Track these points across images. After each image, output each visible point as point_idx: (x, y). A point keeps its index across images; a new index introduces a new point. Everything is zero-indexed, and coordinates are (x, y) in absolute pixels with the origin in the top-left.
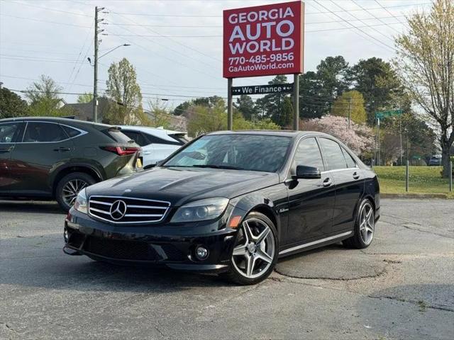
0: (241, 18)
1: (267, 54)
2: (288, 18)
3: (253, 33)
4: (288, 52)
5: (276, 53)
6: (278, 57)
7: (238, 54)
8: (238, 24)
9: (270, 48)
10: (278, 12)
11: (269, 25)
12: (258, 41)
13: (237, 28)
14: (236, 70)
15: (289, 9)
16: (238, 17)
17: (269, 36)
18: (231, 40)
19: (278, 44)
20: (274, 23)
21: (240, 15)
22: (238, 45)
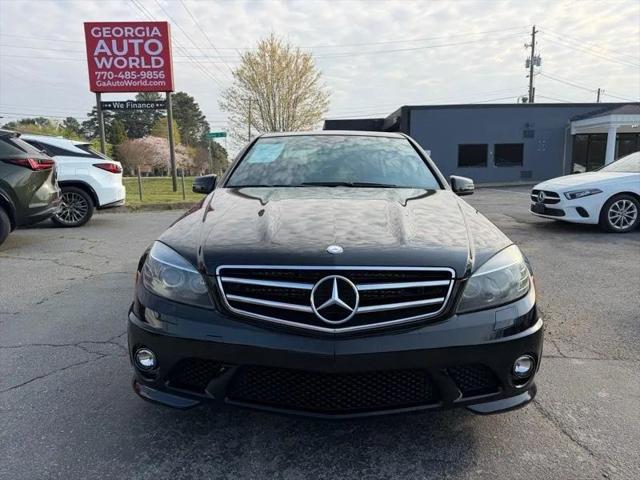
0: (105, 32)
1: (138, 71)
2: (156, 37)
3: (120, 48)
4: (159, 70)
5: (146, 70)
6: (149, 75)
7: (104, 68)
8: (102, 38)
9: (140, 64)
10: (145, 31)
11: (136, 42)
12: (126, 57)
13: (101, 42)
14: (104, 84)
15: (155, 28)
16: (101, 31)
17: (137, 53)
18: (96, 54)
19: (148, 62)
20: (142, 41)
21: (104, 29)
22: (104, 59)
